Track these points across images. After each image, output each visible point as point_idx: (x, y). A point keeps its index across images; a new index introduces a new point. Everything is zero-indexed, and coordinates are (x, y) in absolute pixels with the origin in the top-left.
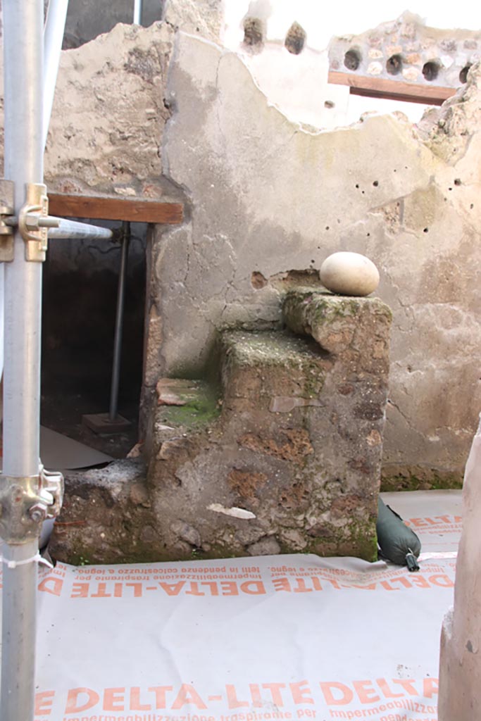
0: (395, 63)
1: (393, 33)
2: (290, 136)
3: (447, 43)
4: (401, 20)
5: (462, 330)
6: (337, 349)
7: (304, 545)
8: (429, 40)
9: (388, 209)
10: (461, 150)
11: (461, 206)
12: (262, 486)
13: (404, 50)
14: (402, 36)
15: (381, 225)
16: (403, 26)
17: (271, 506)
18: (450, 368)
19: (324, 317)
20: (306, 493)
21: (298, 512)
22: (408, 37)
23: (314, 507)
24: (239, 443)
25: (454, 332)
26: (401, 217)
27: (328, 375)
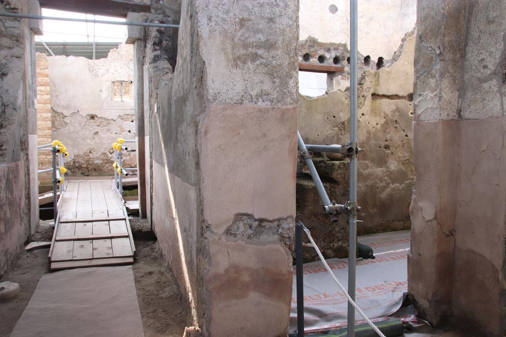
0: (306, 57)
1: (305, 45)
2: (302, 101)
3: (327, 48)
4: (308, 40)
5: (369, 170)
6: (340, 180)
7: (333, 255)
8: (319, 47)
9: (339, 126)
10: (363, 103)
11: (365, 123)
12: (318, 233)
13: (310, 51)
14: (308, 46)
15: (338, 132)
16: (309, 42)
17: (321, 241)
18: (367, 186)
19: (334, 169)
20: (333, 235)
21: (331, 242)
22: (311, 46)
23: (336, 240)
24: (309, 219)
25: (367, 171)
26: (344, 129)
27: (338, 190)
